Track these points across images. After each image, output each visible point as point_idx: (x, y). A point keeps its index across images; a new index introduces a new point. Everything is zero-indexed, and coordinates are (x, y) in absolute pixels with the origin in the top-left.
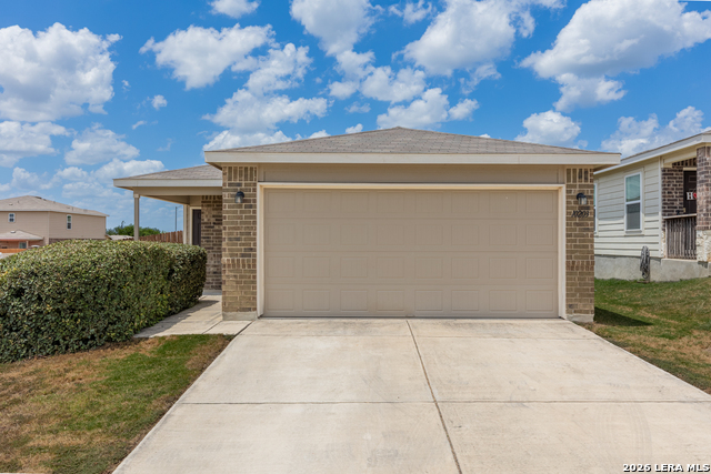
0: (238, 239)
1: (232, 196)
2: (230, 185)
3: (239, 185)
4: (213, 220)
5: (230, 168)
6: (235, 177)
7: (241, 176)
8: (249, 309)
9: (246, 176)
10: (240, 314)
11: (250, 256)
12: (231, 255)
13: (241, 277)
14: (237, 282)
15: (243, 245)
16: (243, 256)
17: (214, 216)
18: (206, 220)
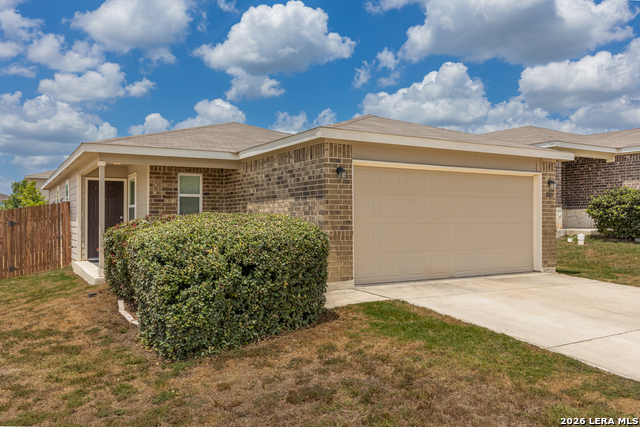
0: (338, 213)
1: (333, 171)
2: (331, 160)
3: (339, 161)
4: (163, 193)
5: (331, 144)
6: (336, 154)
7: (340, 152)
8: (348, 279)
9: (344, 153)
10: (341, 284)
11: (347, 228)
12: (333, 228)
13: (341, 248)
14: (338, 254)
15: (342, 218)
16: (342, 228)
17: (164, 189)
18: (155, 193)
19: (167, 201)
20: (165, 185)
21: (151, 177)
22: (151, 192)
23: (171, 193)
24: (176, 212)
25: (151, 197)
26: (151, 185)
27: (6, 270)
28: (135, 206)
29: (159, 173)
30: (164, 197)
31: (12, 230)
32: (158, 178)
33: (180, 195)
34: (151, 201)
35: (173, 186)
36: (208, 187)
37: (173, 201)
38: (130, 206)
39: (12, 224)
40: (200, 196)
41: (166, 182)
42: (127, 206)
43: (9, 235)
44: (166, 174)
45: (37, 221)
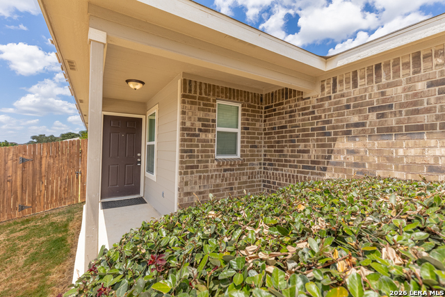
4: (198, 125)
17: (199, 120)
18: (188, 124)
19: (203, 136)
20: (201, 114)
21: (183, 102)
22: (183, 123)
23: (207, 126)
24: (213, 151)
25: (183, 129)
26: (183, 113)
27: (15, 209)
28: (155, 143)
29: (194, 98)
30: (200, 130)
31: (24, 167)
32: (192, 103)
33: (218, 129)
34: (182, 135)
35: (211, 116)
36: (248, 120)
37: (210, 136)
38: (148, 143)
39: (23, 160)
40: (239, 131)
41: (203, 110)
42: (145, 143)
43: (19, 173)
44: (202, 99)
45: (54, 157)
